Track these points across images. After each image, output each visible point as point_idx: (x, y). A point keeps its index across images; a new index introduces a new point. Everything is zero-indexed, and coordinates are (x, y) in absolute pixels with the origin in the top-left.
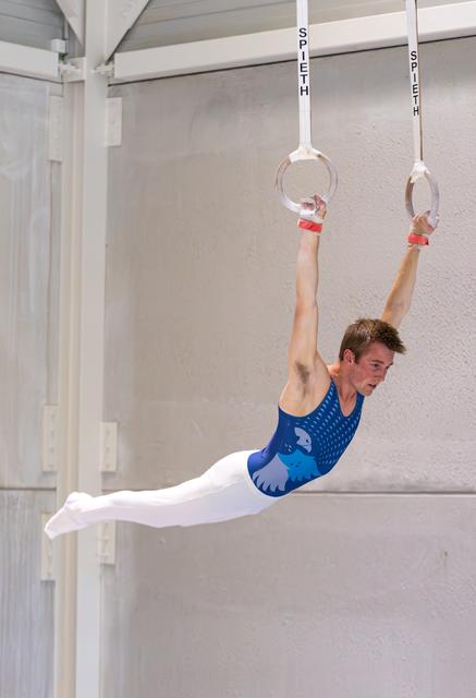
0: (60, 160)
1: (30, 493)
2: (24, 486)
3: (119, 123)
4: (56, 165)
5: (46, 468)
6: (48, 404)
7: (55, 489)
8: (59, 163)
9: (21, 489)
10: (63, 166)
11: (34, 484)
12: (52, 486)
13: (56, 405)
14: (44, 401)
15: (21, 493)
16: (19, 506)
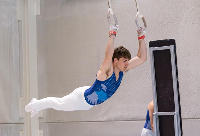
0: (21, 20)
1: (16, 124)
2: (14, 122)
3: (39, 8)
4: (20, 22)
5: (21, 117)
6: (20, 97)
7: (24, 123)
8: (21, 21)
9: (13, 123)
10: (22, 21)
11: (17, 122)
12: (23, 122)
13: (23, 97)
14: (19, 96)
15: (13, 125)
16: (12, 129)
